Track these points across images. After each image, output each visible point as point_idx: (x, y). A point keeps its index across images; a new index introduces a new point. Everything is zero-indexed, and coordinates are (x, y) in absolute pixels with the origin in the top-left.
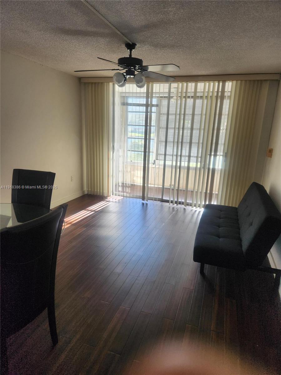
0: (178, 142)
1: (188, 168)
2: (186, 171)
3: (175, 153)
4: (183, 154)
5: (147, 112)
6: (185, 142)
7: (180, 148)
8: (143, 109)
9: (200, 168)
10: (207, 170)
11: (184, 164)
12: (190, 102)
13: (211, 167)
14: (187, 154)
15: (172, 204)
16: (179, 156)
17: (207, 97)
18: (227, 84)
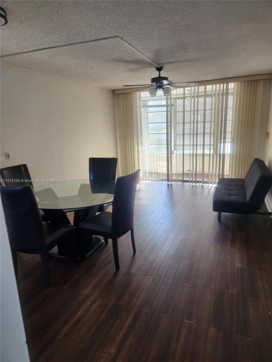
0: (193, 134)
1: (203, 155)
2: (201, 157)
3: (192, 144)
4: (198, 143)
5: (167, 111)
6: (199, 134)
7: (195, 139)
8: (165, 109)
9: (213, 154)
10: (219, 155)
11: (200, 152)
12: (201, 100)
13: (222, 152)
14: (202, 143)
15: (192, 183)
16: (195, 146)
17: (215, 95)
18: (230, 84)
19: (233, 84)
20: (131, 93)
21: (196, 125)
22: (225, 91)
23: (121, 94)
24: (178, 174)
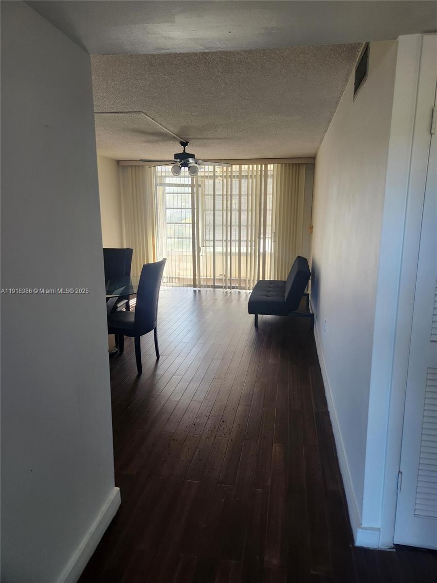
0: (226, 226)
1: (240, 254)
2: (237, 257)
3: (225, 239)
4: (233, 238)
5: (192, 193)
6: (234, 226)
7: (229, 232)
8: (189, 190)
9: (251, 253)
10: (258, 255)
11: (235, 250)
12: (236, 182)
14: (237, 239)
15: (225, 289)
16: (228, 242)
17: (251, 176)
18: (269, 166)
19: (272, 165)
20: (143, 166)
21: (229, 213)
22: (263, 172)
23: (129, 166)
24: (207, 280)
